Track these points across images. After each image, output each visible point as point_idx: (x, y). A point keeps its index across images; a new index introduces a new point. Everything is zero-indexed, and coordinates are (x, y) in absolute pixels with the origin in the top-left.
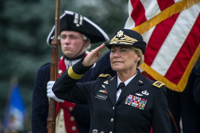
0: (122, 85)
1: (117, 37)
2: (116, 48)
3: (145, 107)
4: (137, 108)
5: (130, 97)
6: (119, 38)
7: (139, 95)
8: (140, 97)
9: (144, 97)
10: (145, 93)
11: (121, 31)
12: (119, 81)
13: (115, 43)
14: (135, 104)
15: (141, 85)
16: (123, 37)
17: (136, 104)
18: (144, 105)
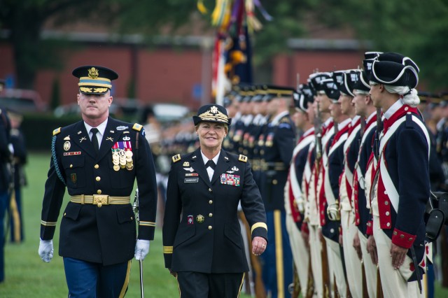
0: (211, 163)
1: (210, 113)
2: (210, 124)
3: (240, 183)
4: (234, 186)
5: (223, 176)
6: (214, 115)
7: (231, 172)
8: (232, 174)
9: (235, 174)
10: (235, 169)
11: (214, 107)
12: (206, 160)
13: (213, 119)
14: (230, 182)
15: (228, 162)
16: (218, 113)
17: (232, 182)
18: (238, 181)
